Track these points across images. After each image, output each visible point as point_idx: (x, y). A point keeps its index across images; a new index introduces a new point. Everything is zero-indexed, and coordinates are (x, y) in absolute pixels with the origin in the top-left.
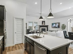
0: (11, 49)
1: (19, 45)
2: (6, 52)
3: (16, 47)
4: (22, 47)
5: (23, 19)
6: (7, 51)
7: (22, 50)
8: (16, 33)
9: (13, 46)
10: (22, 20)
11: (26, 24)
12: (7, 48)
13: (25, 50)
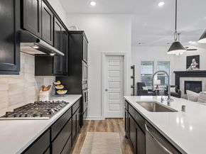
0: (96, 126)
1: (114, 121)
2: (85, 130)
3: (106, 126)
4: (119, 127)
5: (123, 56)
6: (88, 129)
7: (119, 136)
8: (106, 90)
9: (101, 121)
10: (121, 58)
11: (133, 68)
12: (89, 123)
13: (126, 137)
